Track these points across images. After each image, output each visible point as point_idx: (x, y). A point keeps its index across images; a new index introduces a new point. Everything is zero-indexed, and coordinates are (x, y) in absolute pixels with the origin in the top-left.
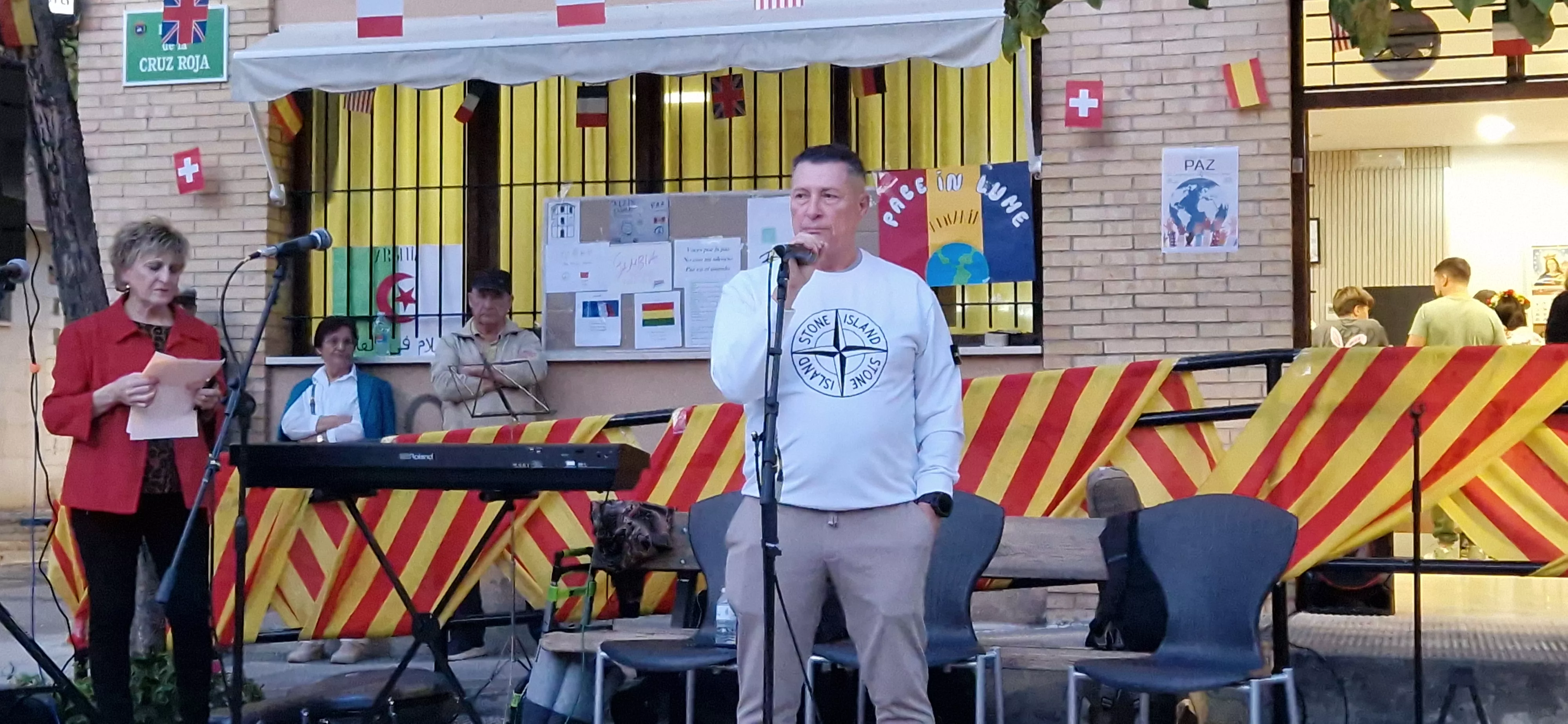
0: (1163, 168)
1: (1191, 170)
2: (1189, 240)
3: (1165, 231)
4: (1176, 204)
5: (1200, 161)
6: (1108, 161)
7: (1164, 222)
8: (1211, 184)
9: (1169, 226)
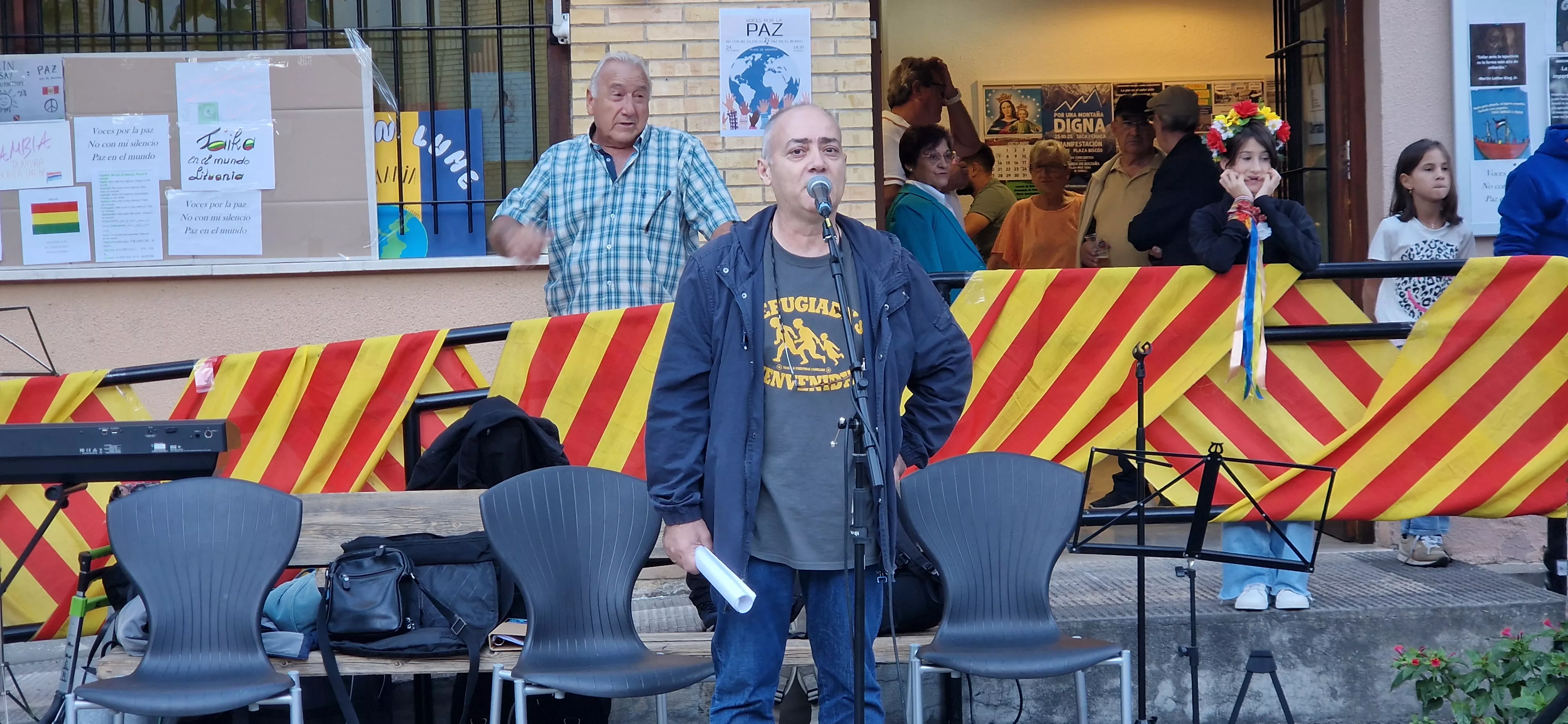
0: (721, 33)
1: (754, 35)
2: (754, 121)
3: (724, 110)
4: (737, 77)
5: (764, 25)
6: (651, 23)
7: (723, 99)
8: (779, 54)
9: (729, 104)
